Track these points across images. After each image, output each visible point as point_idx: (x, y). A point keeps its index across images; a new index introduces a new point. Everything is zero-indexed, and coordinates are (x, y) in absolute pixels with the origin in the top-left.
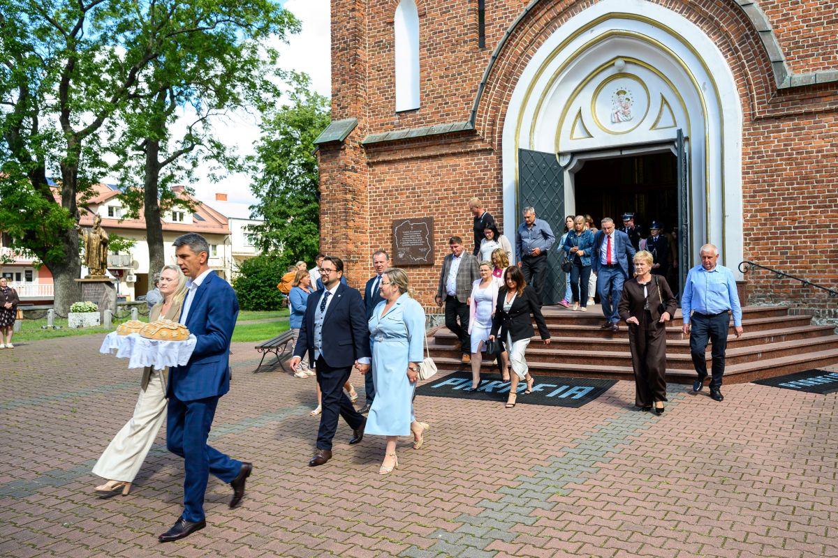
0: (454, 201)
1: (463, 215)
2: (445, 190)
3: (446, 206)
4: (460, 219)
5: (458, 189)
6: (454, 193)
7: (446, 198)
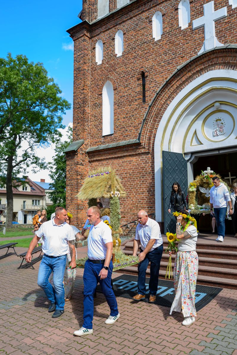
0: (130, 179)
1: (134, 186)
2: (126, 173)
3: (126, 181)
4: (133, 188)
5: (132, 173)
6: (130, 175)
7: (126, 177)
